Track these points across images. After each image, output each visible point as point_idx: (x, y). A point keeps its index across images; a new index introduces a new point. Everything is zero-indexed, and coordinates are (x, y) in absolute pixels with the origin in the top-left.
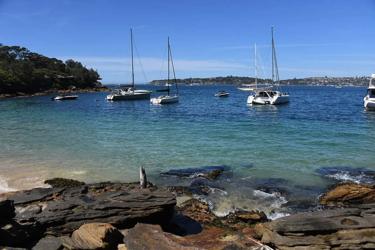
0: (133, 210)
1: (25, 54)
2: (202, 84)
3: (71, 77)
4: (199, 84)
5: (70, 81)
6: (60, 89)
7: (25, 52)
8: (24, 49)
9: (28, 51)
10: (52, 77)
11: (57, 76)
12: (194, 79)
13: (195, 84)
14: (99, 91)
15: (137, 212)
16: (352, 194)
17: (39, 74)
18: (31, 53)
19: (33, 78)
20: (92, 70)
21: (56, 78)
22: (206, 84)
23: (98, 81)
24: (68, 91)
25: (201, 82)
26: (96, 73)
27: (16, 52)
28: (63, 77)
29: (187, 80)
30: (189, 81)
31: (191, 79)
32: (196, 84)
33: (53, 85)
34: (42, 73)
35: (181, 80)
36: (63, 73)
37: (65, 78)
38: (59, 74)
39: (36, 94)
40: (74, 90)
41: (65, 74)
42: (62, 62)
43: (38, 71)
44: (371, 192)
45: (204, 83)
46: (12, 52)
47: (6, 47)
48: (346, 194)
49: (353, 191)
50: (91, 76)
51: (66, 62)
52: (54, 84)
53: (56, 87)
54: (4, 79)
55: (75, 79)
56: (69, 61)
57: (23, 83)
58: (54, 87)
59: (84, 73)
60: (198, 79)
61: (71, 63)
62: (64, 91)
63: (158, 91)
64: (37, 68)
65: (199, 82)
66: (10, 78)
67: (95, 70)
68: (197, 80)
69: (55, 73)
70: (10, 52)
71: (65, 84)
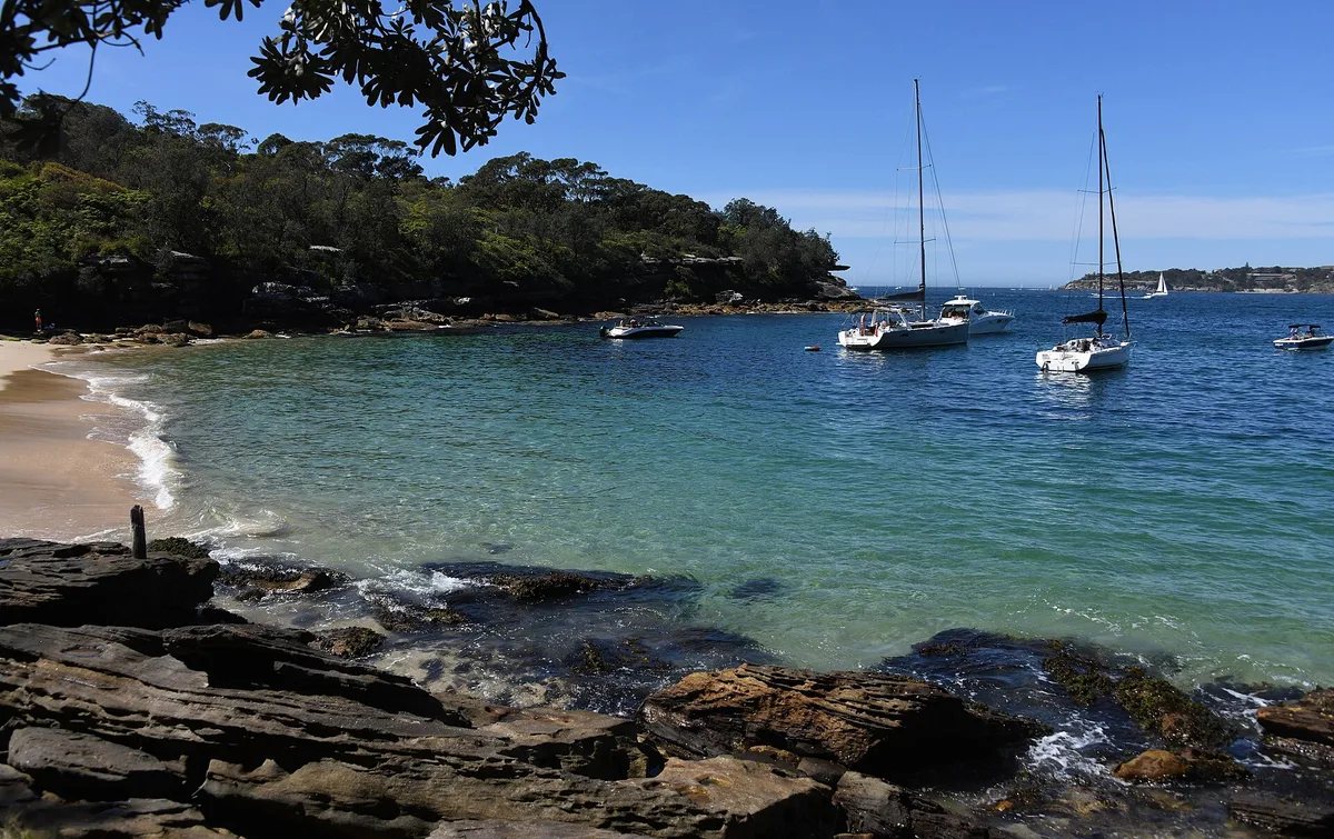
0: (16, 590)
1: (595, 182)
2: (1295, 291)
3: (732, 258)
4: (1280, 291)
5: (728, 272)
6: (688, 300)
7: (592, 177)
8: (590, 167)
9: (602, 174)
10: (665, 261)
11: (681, 258)
12: (1261, 270)
13: (1262, 291)
14: (824, 309)
15: (20, 594)
16: (716, 693)
17: (625, 249)
18: (611, 181)
19: (600, 263)
20: (814, 237)
21: (678, 264)
22: (1314, 290)
23: (833, 273)
24: (715, 307)
25: (1292, 283)
26: (827, 246)
27: (566, 180)
28: (703, 260)
29: (1228, 272)
30: (1242, 276)
31: (1247, 269)
32: (1269, 291)
33: (667, 286)
34: (635, 244)
35: (1204, 272)
36: (705, 248)
37: (708, 263)
38: (689, 251)
39: (597, 315)
40: (736, 304)
41: (713, 250)
42: (707, 207)
43: (625, 239)
44: (765, 698)
45: (1303, 285)
46: (554, 178)
47: (539, 161)
48: (699, 688)
49: (722, 685)
50: (805, 257)
51: (729, 207)
52: (670, 282)
53: (676, 292)
54: (501, 265)
55: (745, 266)
56: (736, 203)
57: (561, 279)
58: (671, 294)
59: (778, 247)
60: (1278, 270)
61: (745, 212)
62: (701, 308)
63: (1071, 320)
64: (624, 230)
65: (1282, 284)
66: (519, 264)
67: (822, 236)
68: (1276, 276)
69: (678, 247)
70: (550, 179)
71: (707, 285)
